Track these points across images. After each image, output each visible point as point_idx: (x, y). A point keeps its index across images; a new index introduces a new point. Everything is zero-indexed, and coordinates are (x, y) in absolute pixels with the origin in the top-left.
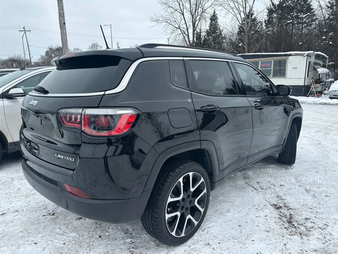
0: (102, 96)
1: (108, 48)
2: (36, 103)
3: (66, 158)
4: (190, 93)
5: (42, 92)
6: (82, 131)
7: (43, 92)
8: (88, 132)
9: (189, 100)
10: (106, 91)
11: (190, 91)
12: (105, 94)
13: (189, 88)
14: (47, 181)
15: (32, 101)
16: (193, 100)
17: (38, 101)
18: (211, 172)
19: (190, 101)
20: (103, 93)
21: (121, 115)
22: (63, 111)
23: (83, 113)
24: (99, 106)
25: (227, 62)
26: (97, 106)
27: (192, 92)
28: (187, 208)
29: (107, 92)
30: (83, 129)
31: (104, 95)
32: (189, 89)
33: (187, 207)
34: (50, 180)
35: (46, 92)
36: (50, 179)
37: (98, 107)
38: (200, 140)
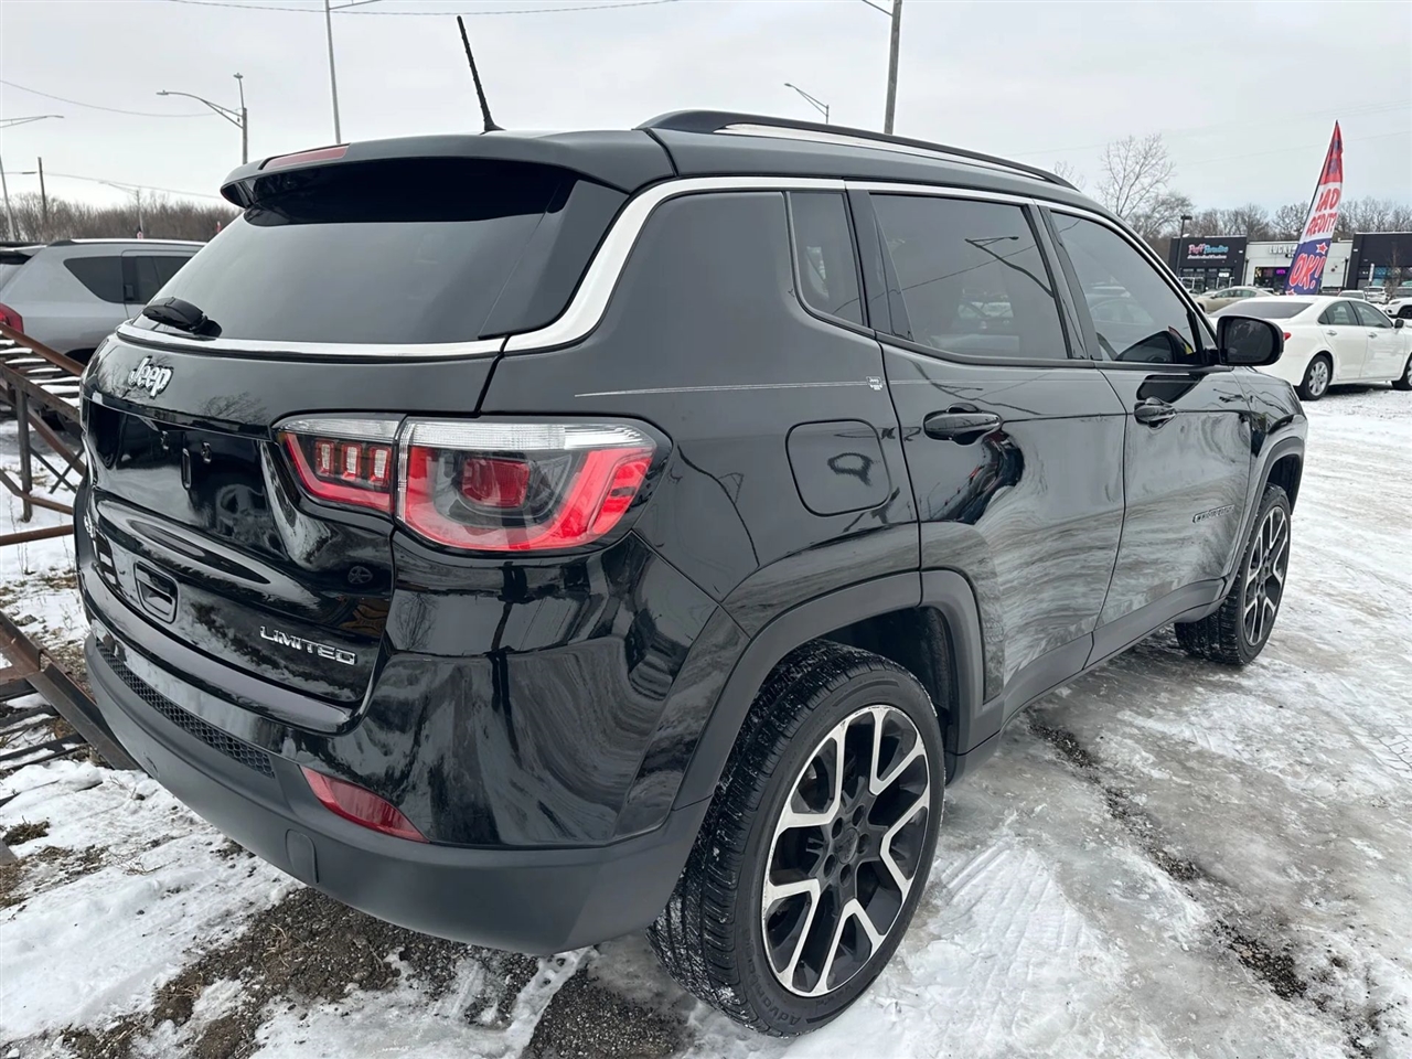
0: (492, 360)
1: (489, 126)
2: (164, 382)
3: (315, 648)
4: (874, 349)
5: (185, 329)
6: (399, 527)
7: (191, 326)
8: (430, 535)
9: (875, 383)
10: (508, 335)
11: (875, 339)
12: (505, 350)
13: (872, 324)
14: (217, 745)
15: (141, 369)
16: (891, 382)
17: (171, 368)
18: (947, 707)
19: (877, 387)
20: (494, 345)
21: (580, 455)
22: (305, 424)
23: (405, 443)
24: (483, 409)
25: (1024, 207)
26: (472, 408)
27: (884, 346)
28: (846, 871)
29: (517, 343)
30: (403, 519)
31: (502, 354)
32: (871, 331)
33: (846, 862)
34: (231, 747)
35: (209, 329)
36: (230, 740)
37: (475, 415)
38: (918, 569)
